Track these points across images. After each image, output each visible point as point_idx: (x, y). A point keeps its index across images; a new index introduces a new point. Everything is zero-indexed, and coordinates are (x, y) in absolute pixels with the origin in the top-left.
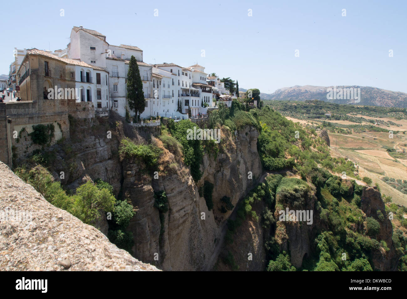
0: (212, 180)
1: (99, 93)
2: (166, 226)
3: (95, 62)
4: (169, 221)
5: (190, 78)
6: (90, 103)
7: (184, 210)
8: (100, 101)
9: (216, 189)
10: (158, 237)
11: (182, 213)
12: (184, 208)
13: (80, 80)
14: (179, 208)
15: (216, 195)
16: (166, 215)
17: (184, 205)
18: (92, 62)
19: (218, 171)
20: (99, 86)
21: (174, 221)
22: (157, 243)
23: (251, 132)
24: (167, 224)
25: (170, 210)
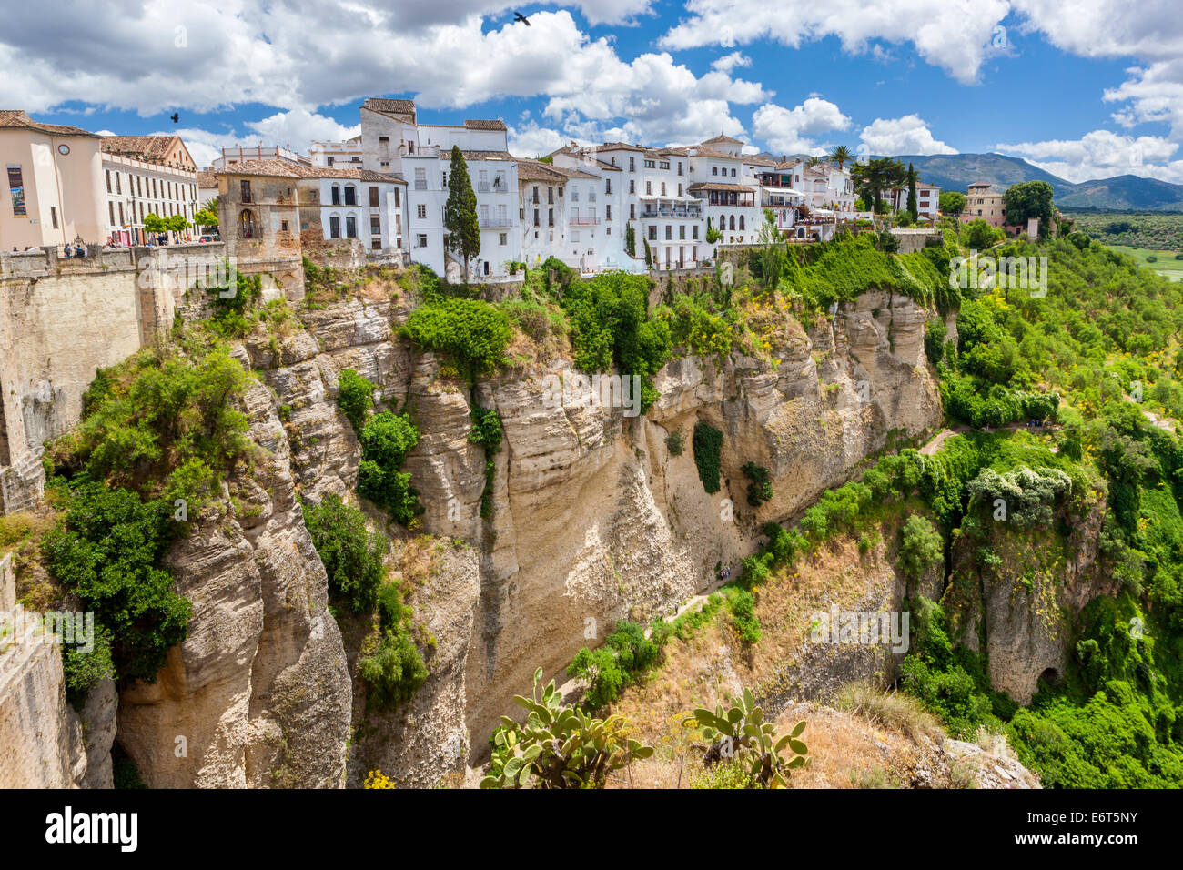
0: (716, 416)
1: (375, 223)
2: (500, 482)
3: (388, 164)
4: (509, 471)
5: (680, 173)
6: (354, 240)
7: (549, 457)
8: (377, 236)
9: (733, 442)
10: (476, 496)
11: (544, 462)
12: (551, 453)
13: (331, 203)
14: (533, 450)
15: (731, 457)
16: (501, 461)
17: (550, 447)
18: (383, 164)
19: (732, 400)
20: (375, 210)
21: (520, 474)
22: (475, 509)
23: (893, 309)
24: (502, 477)
25: (511, 451)
